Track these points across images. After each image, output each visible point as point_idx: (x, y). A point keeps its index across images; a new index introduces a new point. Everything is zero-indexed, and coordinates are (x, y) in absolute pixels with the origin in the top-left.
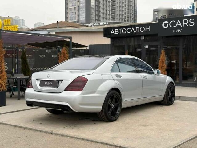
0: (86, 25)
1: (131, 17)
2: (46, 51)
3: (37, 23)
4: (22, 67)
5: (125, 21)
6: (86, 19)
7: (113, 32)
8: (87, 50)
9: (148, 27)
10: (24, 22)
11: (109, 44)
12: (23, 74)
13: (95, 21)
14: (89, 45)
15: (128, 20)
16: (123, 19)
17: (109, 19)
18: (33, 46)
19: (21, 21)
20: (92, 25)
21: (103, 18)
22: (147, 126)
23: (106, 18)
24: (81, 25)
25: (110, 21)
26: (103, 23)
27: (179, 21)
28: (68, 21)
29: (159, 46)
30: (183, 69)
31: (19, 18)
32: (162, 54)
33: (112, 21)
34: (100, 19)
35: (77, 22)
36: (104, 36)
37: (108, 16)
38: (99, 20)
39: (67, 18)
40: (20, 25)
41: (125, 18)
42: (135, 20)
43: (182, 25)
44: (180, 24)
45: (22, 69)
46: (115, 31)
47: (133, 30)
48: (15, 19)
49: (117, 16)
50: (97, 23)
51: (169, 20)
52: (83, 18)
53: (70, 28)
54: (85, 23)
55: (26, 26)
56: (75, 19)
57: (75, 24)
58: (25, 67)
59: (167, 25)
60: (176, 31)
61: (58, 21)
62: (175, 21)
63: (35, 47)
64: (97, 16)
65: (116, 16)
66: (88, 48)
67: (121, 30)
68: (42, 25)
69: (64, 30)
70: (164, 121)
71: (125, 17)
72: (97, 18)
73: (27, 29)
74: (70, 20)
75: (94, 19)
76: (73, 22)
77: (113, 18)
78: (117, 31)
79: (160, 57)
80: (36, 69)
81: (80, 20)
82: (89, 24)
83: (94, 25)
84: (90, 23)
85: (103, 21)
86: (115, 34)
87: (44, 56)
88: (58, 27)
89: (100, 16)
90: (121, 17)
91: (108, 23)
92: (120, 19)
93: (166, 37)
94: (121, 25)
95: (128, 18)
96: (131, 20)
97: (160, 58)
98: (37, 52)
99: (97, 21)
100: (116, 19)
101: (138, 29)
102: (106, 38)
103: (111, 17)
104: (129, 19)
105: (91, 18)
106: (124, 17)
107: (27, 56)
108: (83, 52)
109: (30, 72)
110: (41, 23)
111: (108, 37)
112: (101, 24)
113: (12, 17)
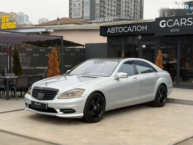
0: (91, 21)
1: (137, 13)
2: (40, 50)
3: (42, 19)
4: (14, 66)
5: (131, 18)
6: (90, 15)
7: (110, 31)
8: (84, 49)
9: (144, 26)
10: (28, 18)
11: (105, 43)
12: (14, 74)
13: (100, 17)
14: (86, 44)
15: (133, 17)
16: (129, 15)
17: (114, 15)
18: (30, 45)
19: (25, 17)
20: (96, 22)
21: (108, 14)
22: (129, 131)
23: (111, 15)
24: (84, 22)
25: (115, 17)
26: (107, 20)
27: (176, 20)
28: (72, 18)
29: (157, 46)
30: (181, 70)
31: (23, 13)
32: (159, 54)
33: (117, 17)
34: (105, 16)
35: (81, 18)
36: (101, 35)
37: (113, 13)
38: (103, 17)
39: (71, 14)
40: (24, 21)
41: (131, 15)
42: (141, 16)
43: (180, 24)
44: (178, 24)
45: (14, 68)
46: (112, 30)
47: (129, 29)
48: (19, 14)
49: (123, 12)
50: (102, 19)
51: (166, 19)
52: (87, 14)
53: (72, 25)
54: (89, 19)
55: (30, 22)
56: (80, 15)
57: (78, 21)
58: (18, 66)
59: (165, 24)
60: (173, 30)
61: (58, 18)
62: (172, 20)
63: (32, 45)
64: (101, 13)
65: (121, 13)
66: (84, 47)
67: (118, 29)
68: (46, 22)
69: (62, 27)
70: (148, 126)
71: (131, 13)
72: (102, 14)
73: (30, 25)
74: (74, 16)
75: (99, 15)
76: (77, 18)
77: (119, 14)
78: (114, 30)
79: (157, 57)
80: (30, 68)
81: (84, 16)
82: (94, 21)
83: (99, 21)
84: (94, 19)
85: (107, 17)
86: (112, 32)
87: (38, 55)
88: (58, 24)
89: (104, 12)
90: (126, 13)
91: (113, 19)
92: (125, 15)
93: (165, 36)
94: (124, 22)
95: (134, 14)
96: (138, 16)
97: (157, 59)
98: (31, 51)
99: (101, 17)
100: (121, 16)
101: (134, 27)
102: (103, 37)
103: (116, 14)
104: (135, 16)
105: (96, 14)
106: (129, 14)
107: (20, 54)
108: (79, 51)
109: (22, 71)
110: (45, 19)
111: (104, 36)
112: (106, 20)
113: (16, 13)
